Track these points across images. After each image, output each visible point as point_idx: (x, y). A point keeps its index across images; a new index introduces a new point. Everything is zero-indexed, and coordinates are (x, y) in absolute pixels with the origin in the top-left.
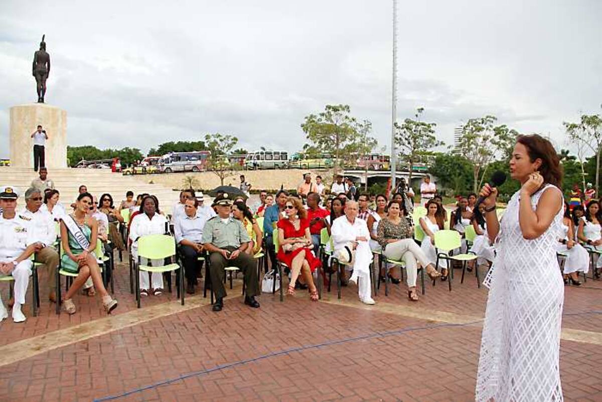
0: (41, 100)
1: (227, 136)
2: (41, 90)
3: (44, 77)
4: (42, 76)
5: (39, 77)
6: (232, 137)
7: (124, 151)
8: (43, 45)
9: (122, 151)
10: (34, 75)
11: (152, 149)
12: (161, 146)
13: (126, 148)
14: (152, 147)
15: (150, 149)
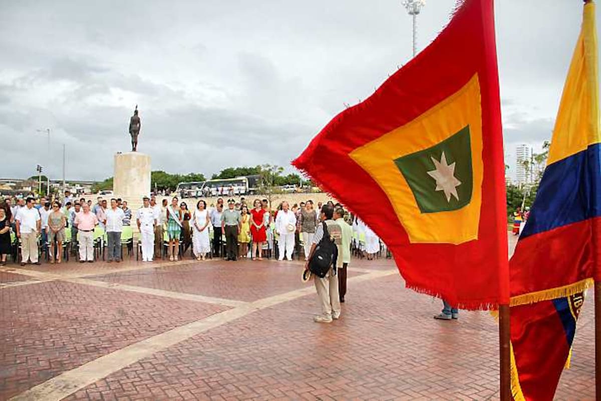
0: (134, 149)
1: (275, 166)
2: (135, 143)
3: (136, 134)
4: (135, 133)
5: (133, 134)
6: (279, 167)
7: (190, 176)
8: (136, 112)
9: (188, 176)
10: (130, 132)
11: (214, 174)
12: (222, 172)
13: (192, 174)
14: (214, 173)
15: (212, 175)
